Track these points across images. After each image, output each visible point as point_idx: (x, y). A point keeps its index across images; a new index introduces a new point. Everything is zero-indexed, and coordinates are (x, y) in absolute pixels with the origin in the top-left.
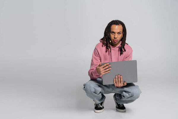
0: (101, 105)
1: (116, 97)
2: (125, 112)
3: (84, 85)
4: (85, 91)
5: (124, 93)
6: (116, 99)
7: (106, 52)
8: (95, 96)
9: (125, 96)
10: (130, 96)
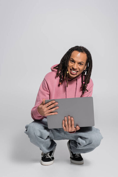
0: (50, 155)
1: (71, 145)
2: (83, 164)
3: (27, 127)
4: (27, 135)
5: (79, 139)
6: (70, 148)
7: (59, 85)
8: (41, 142)
9: (81, 143)
10: (87, 144)
